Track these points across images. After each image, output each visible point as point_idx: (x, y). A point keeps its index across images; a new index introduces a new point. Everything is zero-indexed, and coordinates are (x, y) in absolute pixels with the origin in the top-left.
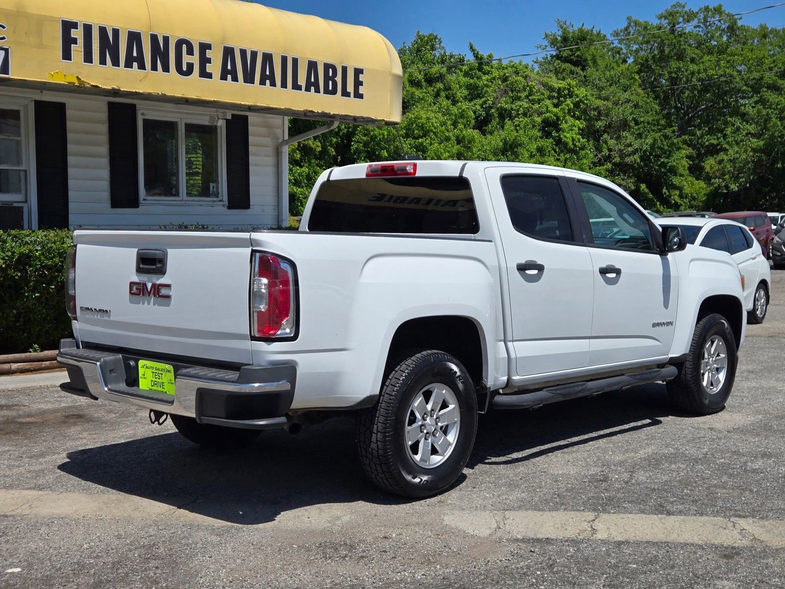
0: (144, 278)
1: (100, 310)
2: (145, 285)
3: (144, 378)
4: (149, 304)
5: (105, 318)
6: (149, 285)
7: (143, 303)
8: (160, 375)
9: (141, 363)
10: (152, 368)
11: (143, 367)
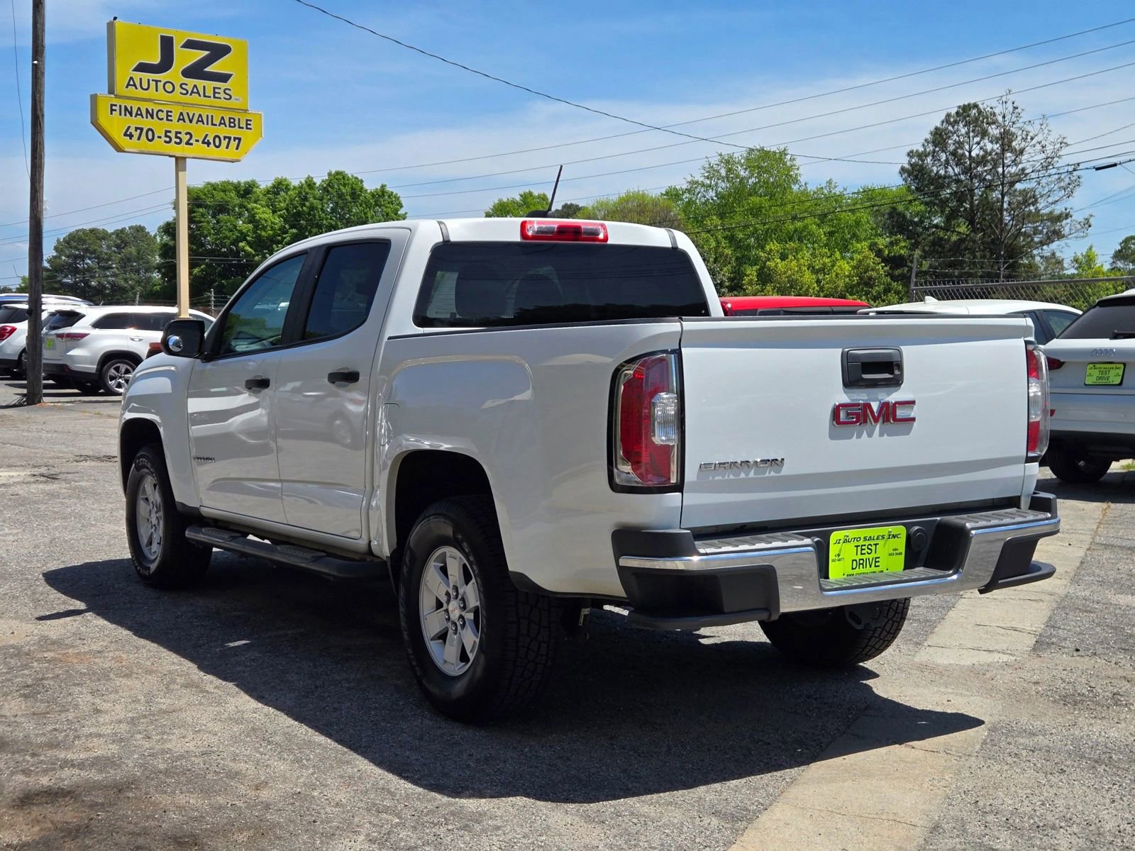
0: (861, 396)
1: (764, 461)
2: (867, 406)
3: (839, 560)
4: (870, 435)
5: (767, 474)
6: (875, 406)
7: (859, 436)
8: (873, 548)
9: (835, 536)
10: (858, 539)
11: (838, 542)
